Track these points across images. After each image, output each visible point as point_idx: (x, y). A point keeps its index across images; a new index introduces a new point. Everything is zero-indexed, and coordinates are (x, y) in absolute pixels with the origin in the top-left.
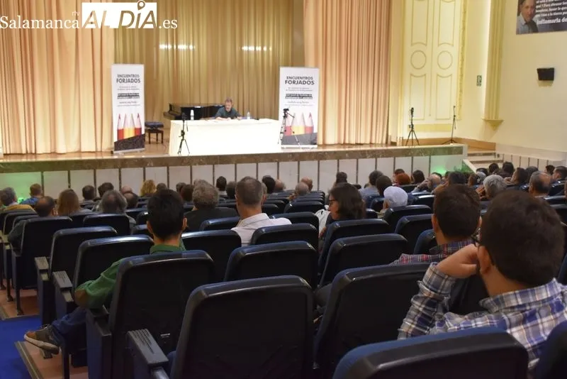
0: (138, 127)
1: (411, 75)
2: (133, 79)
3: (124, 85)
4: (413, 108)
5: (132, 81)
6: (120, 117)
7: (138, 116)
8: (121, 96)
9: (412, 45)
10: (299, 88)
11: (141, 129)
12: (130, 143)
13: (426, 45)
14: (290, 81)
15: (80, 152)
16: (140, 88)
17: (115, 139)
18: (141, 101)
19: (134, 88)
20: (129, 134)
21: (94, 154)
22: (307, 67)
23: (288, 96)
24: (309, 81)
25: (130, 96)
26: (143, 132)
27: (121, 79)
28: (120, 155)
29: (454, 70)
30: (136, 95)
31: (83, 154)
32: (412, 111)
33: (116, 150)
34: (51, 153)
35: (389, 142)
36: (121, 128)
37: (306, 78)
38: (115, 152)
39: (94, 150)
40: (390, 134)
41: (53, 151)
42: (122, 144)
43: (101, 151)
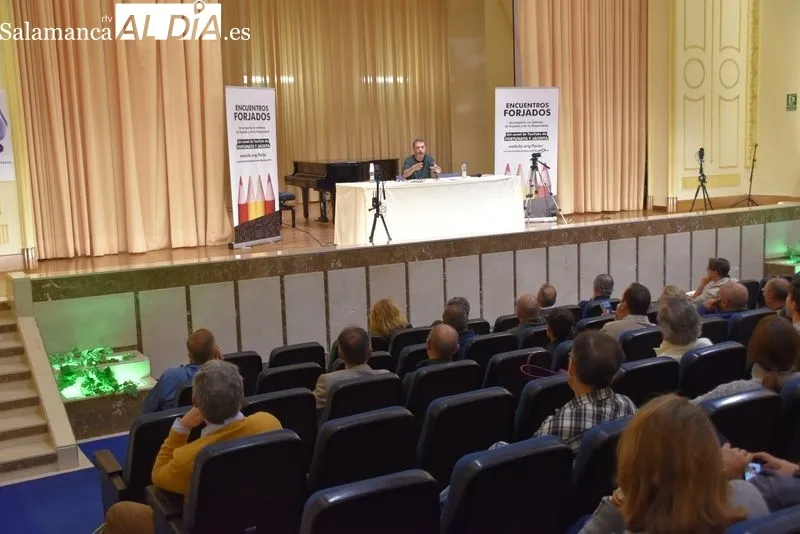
0: (268, 198)
1: (685, 97)
2: (257, 114)
3: (246, 123)
4: (702, 150)
5: (258, 117)
6: (241, 183)
7: (269, 180)
8: (241, 144)
9: (685, 49)
10: (526, 124)
11: (274, 201)
12: (258, 228)
13: (704, 50)
14: (513, 110)
15: (169, 249)
16: (269, 129)
17: (236, 223)
18: (272, 152)
19: (262, 130)
20: (256, 212)
21: (194, 252)
22: (527, 85)
23: (510, 136)
24: (543, 110)
25: (255, 144)
26: (277, 209)
27: (242, 114)
28: (246, 252)
29: (742, 90)
30: (265, 143)
31: (174, 253)
32: (701, 153)
33: (237, 242)
34: (120, 253)
35: (650, 206)
36: (243, 202)
37: (538, 105)
38: (236, 246)
39: (194, 244)
40: (650, 193)
41: (122, 250)
42: (247, 231)
43: (206, 246)
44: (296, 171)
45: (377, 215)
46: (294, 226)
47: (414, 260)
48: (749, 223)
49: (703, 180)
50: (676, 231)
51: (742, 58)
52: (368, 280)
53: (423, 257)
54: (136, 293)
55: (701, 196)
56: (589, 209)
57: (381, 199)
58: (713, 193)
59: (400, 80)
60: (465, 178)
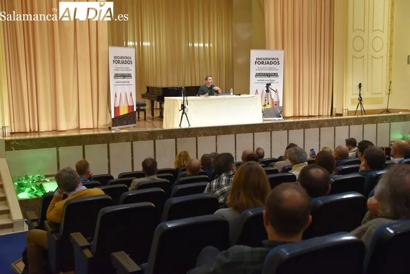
0: (130, 104)
1: (353, 56)
2: (126, 61)
3: (119, 65)
5: (126, 63)
6: (116, 96)
7: (131, 95)
8: (116, 76)
9: (354, 31)
10: (266, 69)
11: (133, 106)
12: (125, 119)
13: (364, 31)
14: (260, 61)
15: (79, 129)
16: (132, 69)
17: (113, 117)
18: (133, 81)
19: (127, 69)
20: (124, 111)
21: (92, 130)
22: (269, 49)
23: (258, 75)
24: (275, 61)
25: (124, 76)
26: (135, 110)
27: (117, 60)
28: (116, 130)
29: (385, 52)
30: (129, 76)
31: (81, 131)
32: (360, 86)
33: (113, 126)
34: (53, 131)
35: (334, 113)
36: (117, 106)
37: (273, 59)
38: (112, 128)
39: (92, 127)
40: (334, 107)
41: (54, 129)
42: (119, 120)
43: (97, 128)
44: (148, 91)
45: (183, 113)
46: (145, 119)
47: (200, 136)
48: (381, 122)
49: (361, 99)
50: (341, 125)
51: (385, 36)
52: (176, 145)
53: (205, 135)
54: (58, 148)
55: (359, 109)
56: (301, 114)
57: (186, 105)
58: (366, 107)
59: (207, 45)
60: (232, 96)
